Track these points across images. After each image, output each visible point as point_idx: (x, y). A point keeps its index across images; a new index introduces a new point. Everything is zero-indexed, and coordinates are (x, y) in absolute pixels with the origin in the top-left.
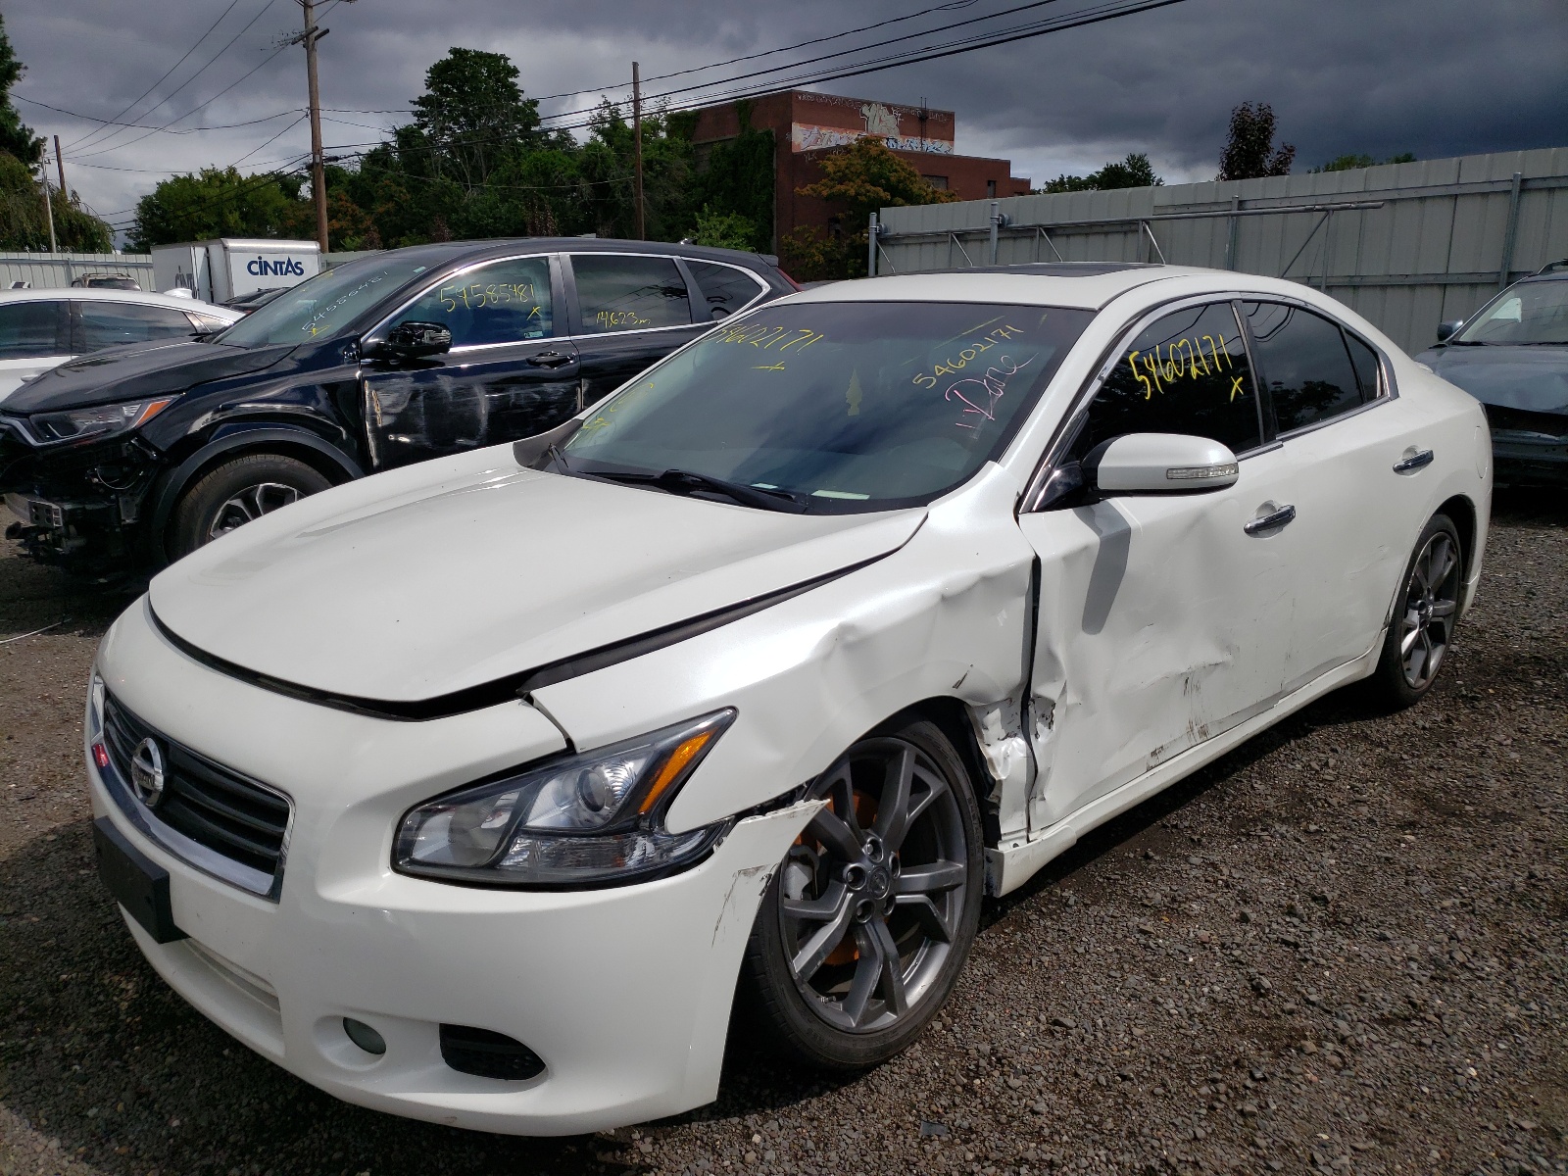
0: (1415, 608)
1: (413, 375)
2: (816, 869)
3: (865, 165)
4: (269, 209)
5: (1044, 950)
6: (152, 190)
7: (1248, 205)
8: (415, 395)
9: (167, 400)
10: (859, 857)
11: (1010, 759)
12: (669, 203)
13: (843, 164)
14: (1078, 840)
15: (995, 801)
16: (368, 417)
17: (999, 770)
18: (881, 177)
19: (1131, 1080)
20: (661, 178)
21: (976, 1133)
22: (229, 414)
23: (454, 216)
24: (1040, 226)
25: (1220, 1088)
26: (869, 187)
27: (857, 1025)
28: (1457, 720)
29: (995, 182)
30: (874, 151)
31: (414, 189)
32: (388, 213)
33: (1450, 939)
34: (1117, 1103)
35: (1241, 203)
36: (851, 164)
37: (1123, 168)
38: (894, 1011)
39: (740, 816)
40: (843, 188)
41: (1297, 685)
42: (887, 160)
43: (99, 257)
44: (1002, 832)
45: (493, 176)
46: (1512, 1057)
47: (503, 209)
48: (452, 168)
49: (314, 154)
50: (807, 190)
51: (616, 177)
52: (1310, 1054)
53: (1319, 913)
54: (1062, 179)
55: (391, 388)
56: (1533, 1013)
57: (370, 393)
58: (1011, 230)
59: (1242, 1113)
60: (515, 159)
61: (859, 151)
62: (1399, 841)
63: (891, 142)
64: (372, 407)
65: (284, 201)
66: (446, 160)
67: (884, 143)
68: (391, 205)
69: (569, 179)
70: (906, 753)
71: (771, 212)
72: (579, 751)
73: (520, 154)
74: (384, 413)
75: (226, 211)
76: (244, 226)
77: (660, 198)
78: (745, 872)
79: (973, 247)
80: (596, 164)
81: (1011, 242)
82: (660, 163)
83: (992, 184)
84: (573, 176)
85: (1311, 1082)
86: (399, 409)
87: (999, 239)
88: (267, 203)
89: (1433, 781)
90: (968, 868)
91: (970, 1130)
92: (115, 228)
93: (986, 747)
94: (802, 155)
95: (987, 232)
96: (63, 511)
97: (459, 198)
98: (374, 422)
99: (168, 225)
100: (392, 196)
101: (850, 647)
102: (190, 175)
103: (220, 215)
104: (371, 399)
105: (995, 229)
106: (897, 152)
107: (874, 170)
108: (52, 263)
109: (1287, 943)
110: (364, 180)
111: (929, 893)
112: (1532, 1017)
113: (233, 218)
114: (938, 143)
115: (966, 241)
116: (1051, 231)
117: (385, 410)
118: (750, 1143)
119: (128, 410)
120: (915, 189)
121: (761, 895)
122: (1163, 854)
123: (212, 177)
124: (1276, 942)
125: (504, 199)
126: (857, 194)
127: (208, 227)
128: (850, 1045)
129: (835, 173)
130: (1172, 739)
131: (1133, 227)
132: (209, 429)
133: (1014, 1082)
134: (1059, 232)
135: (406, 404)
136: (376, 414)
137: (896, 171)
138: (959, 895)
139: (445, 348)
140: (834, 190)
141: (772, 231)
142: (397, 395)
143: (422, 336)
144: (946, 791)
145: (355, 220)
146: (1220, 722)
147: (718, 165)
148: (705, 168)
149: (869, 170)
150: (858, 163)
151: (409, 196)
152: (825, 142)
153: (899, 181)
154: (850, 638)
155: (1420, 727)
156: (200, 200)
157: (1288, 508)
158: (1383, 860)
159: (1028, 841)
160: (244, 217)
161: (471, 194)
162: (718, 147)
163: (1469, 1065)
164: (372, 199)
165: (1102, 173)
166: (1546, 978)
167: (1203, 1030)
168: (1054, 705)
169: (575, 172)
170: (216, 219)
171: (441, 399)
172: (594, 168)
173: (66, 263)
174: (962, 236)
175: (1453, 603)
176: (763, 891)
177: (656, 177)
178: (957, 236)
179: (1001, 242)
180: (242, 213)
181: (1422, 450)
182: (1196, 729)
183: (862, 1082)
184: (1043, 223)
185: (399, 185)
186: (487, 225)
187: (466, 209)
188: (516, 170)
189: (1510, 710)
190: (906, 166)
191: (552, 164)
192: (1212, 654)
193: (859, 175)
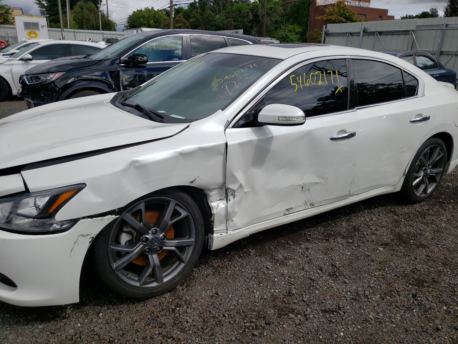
0: (422, 170)
1: (135, 70)
2: (134, 235)
3: (339, 10)
4: (162, 20)
5: (231, 269)
6: (131, 13)
7: (449, 26)
8: (135, 76)
9: (62, 74)
10: (148, 234)
11: (219, 207)
12: (276, 21)
13: (332, 10)
14: (250, 235)
15: (213, 220)
16: (121, 82)
17: (214, 210)
18: (344, 14)
19: (225, 317)
20: (274, 13)
21: (165, 325)
22: (79, 78)
23: (212, 23)
24: (377, 31)
25: (252, 325)
26: (339, 17)
27: (140, 285)
28: (432, 210)
29: (382, 17)
30: (342, 6)
31: (202, 15)
32: (193, 21)
33: (368, 286)
34: (216, 323)
35: (447, 25)
36: (334, 10)
37: (428, 13)
38: (157, 282)
39: (84, 218)
40: (331, 17)
41: (360, 192)
42: (346, 9)
43: (114, 32)
44: (214, 230)
45: (224, 11)
46: (360, 331)
47: (225, 22)
48: (213, 9)
49: (170, 3)
50: (319, 18)
51: (261, 12)
52: (291, 318)
53: (330, 271)
54: (407, 16)
55: (128, 73)
56: (379, 317)
57: (122, 75)
58: (367, 33)
59: (253, 335)
60: (231, 6)
61: (337, 6)
62: (377, 249)
63: (349, 3)
64: (122, 79)
65: (166, 17)
66: (211, 6)
67: (346, 3)
68: (195, 19)
69: (246, 12)
70: (171, 202)
71: (308, 24)
72: (31, 192)
73: (233, 5)
74: (126, 81)
75: (150, 20)
76: (154, 24)
77: (273, 19)
78: (82, 235)
79: (355, 38)
80: (255, 8)
81: (367, 36)
82: (274, 8)
83: (381, 17)
84: (248, 12)
85: (284, 328)
86: (130, 80)
87: (363, 35)
88: (161, 18)
89: (406, 230)
90: (195, 241)
91: (164, 324)
92: (117, 24)
93: (211, 203)
94: (319, 7)
95: (359, 33)
96: (34, 103)
97: (214, 18)
98: (123, 83)
99: (135, 23)
100: (195, 16)
101: (137, 168)
102: (141, 9)
103: (148, 21)
104: (122, 76)
105: (362, 32)
106: (350, 6)
107: (342, 12)
108: (99, 33)
109: (311, 279)
110: (188, 12)
111: (177, 247)
112: (378, 318)
113: (152, 22)
114: (364, 3)
115: (353, 36)
116: (380, 33)
117: (126, 80)
118: (98, 316)
119: (51, 76)
120: (354, 18)
121: (90, 243)
122: (294, 243)
123: (147, 10)
124: (308, 278)
125: (227, 18)
126: (335, 19)
127: (145, 24)
128: (136, 291)
129: (329, 13)
130: (297, 206)
131: (408, 33)
132: (73, 82)
133: (189, 311)
134: (383, 34)
135: (132, 78)
136: (123, 81)
137: (349, 12)
138: (191, 249)
139: (145, 62)
140: (328, 18)
141: (307, 31)
142: (130, 75)
143: (138, 58)
144: (188, 216)
145: (185, 24)
146: (320, 202)
147: (293, 9)
148: (288, 10)
149: (340, 12)
150: (336, 9)
151: (200, 17)
152: (327, 2)
153: (349, 16)
154: (137, 164)
155: (417, 211)
156: (143, 17)
157: (353, 132)
158: (367, 255)
159: (227, 233)
160: (155, 22)
161: (218, 16)
162: (293, 3)
163: (342, 332)
164: (190, 17)
165: (421, 14)
166: (394, 306)
167: (262, 304)
168: (235, 192)
169: (248, 10)
170: (147, 22)
171: (143, 78)
172: (254, 10)
173: (102, 33)
174: (351, 34)
175: (442, 169)
176: (90, 242)
177: (273, 13)
178: (350, 34)
179: (364, 36)
180: (154, 20)
181: (425, 115)
182: (308, 204)
183: (143, 303)
184: (378, 31)
185: (198, 13)
186: (221, 26)
187: (215, 21)
188: (231, 10)
189: (454, 208)
190: (352, 11)
191: (242, 8)
192: (315, 179)
193: (336, 13)
